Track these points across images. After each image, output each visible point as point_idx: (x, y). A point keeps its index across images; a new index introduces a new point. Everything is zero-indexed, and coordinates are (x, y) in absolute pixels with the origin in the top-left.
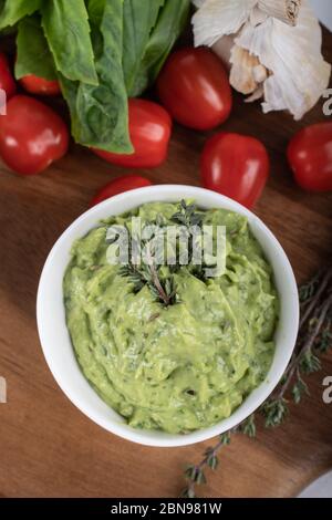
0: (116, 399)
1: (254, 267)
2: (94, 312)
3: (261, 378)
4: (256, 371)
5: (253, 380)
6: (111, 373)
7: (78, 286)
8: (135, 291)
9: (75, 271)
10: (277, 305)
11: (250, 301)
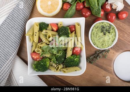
1: (114, 33)
2: (95, 33)
3: (111, 45)
5: (110, 45)
7: (94, 29)
8: (101, 32)
9: (95, 27)
10: (115, 38)
11: (112, 37)
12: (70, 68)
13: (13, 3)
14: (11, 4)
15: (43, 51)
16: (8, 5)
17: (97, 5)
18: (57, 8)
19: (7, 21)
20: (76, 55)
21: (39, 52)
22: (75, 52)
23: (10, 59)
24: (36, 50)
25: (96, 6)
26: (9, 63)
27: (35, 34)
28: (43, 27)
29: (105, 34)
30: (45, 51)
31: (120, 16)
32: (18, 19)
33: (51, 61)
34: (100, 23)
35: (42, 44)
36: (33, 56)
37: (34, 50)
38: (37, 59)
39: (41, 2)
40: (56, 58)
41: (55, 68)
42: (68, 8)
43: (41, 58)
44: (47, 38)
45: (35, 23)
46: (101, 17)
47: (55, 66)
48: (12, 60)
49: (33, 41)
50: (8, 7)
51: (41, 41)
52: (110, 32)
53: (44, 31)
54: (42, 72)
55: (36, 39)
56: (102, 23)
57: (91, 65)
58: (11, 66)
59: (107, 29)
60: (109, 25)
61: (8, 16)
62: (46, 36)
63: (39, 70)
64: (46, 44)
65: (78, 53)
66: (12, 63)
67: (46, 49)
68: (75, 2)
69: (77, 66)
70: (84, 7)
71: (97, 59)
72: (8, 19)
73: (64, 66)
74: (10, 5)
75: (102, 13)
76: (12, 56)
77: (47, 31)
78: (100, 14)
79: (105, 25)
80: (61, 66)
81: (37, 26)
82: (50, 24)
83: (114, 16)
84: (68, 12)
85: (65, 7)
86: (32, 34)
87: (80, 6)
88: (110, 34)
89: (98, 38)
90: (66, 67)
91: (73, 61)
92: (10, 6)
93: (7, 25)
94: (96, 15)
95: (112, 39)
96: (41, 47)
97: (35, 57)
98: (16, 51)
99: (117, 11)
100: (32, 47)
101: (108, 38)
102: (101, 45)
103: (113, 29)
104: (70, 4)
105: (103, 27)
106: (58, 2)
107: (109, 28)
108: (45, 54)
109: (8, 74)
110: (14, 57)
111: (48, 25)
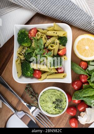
0: (46, 92)
1: (55, 113)
2: (56, 93)
3: (42, 109)
4: (43, 109)
5: (43, 108)
6: (49, 93)
7: (59, 93)
8: (56, 99)
9: (61, 93)
10: (50, 113)
11: (51, 111)
12: (21, 67)
13: (88, 10)
14: (87, 8)
15: (38, 40)
16: (86, 5)
17: (84, 96)
18: (82, 55)
19: (70, 3)
20: (33, 73)
21: (37, 36)
22: (36, 72)
23: (32, 5)
24: (39, 33)
25: (84, 94)
26: (28, 4)
27: (55, 32)
28: (63, 40)
29: (54, 103)
30: (38, 41)
31: (73, 120)
32: (72, 14)
33: (27, 48)
34: (66, 99)
35: (45, 39)
36: (33, 30)
37: (39, 31)
38: (31, 34)
39: (88, 39)
40: (30, 53)
41: (21, 52)
42: (82, 66)
43: (31, 38)
44: (51, 44)
45: (67, 33)
46: (73, 100)
47: (23, 52)
48: (30, 7)
49: (48, 31)
50: (84, 5)
51: (48, 39)
52: (56, 108)
53: (58, 41)
54: (17, 38)
55: (50, 33)
56: (66, 100)
57: (24, 89)
58: (25, 6)
59: (59, 105)
60: (63, 107)
61: (75, 5)
62: (52, 43)
63: (19, 36)
64: (45, 43)
65: (36, 76)
66: (28, 7)
67: (40, 43)
68: (88, 74)
69: (22, 74)
70: (83, 83)
71: (30, 95)
72: (73, 5)
73: (23, 61)
74: (87, 6)
75: (77, 101)
76: (35, 8)
77: (58, 44)
78: (75, 99)
79: (63, 104)
80: (22, 58)
81: (64, 35)
82: (66, 48)
83: (74, 114)
84: (78, 66)
85: (83, 63)
86: (55, 29)
87: (84, 78)
88: (54, 108)
89: (50, 96)
90: (22, 63)
91: (27, 70)
92: (85, 6)
93: (66, 4)
94: (74, 95)
95: (49, 110)
96: (42, 38)
97: (32, 32)
98: (40, 11)
99: (78, 116)
100: (43, 29)
101: (50, 106)
102: (43, 98)
103: (60, 112)
104: (86, 69)
105: (61, 101)
106: (87, 57)
107: (60, 107)
108: (35, 42)
109: (17, 3)
110: (34, 9)
111: (64, 45)
